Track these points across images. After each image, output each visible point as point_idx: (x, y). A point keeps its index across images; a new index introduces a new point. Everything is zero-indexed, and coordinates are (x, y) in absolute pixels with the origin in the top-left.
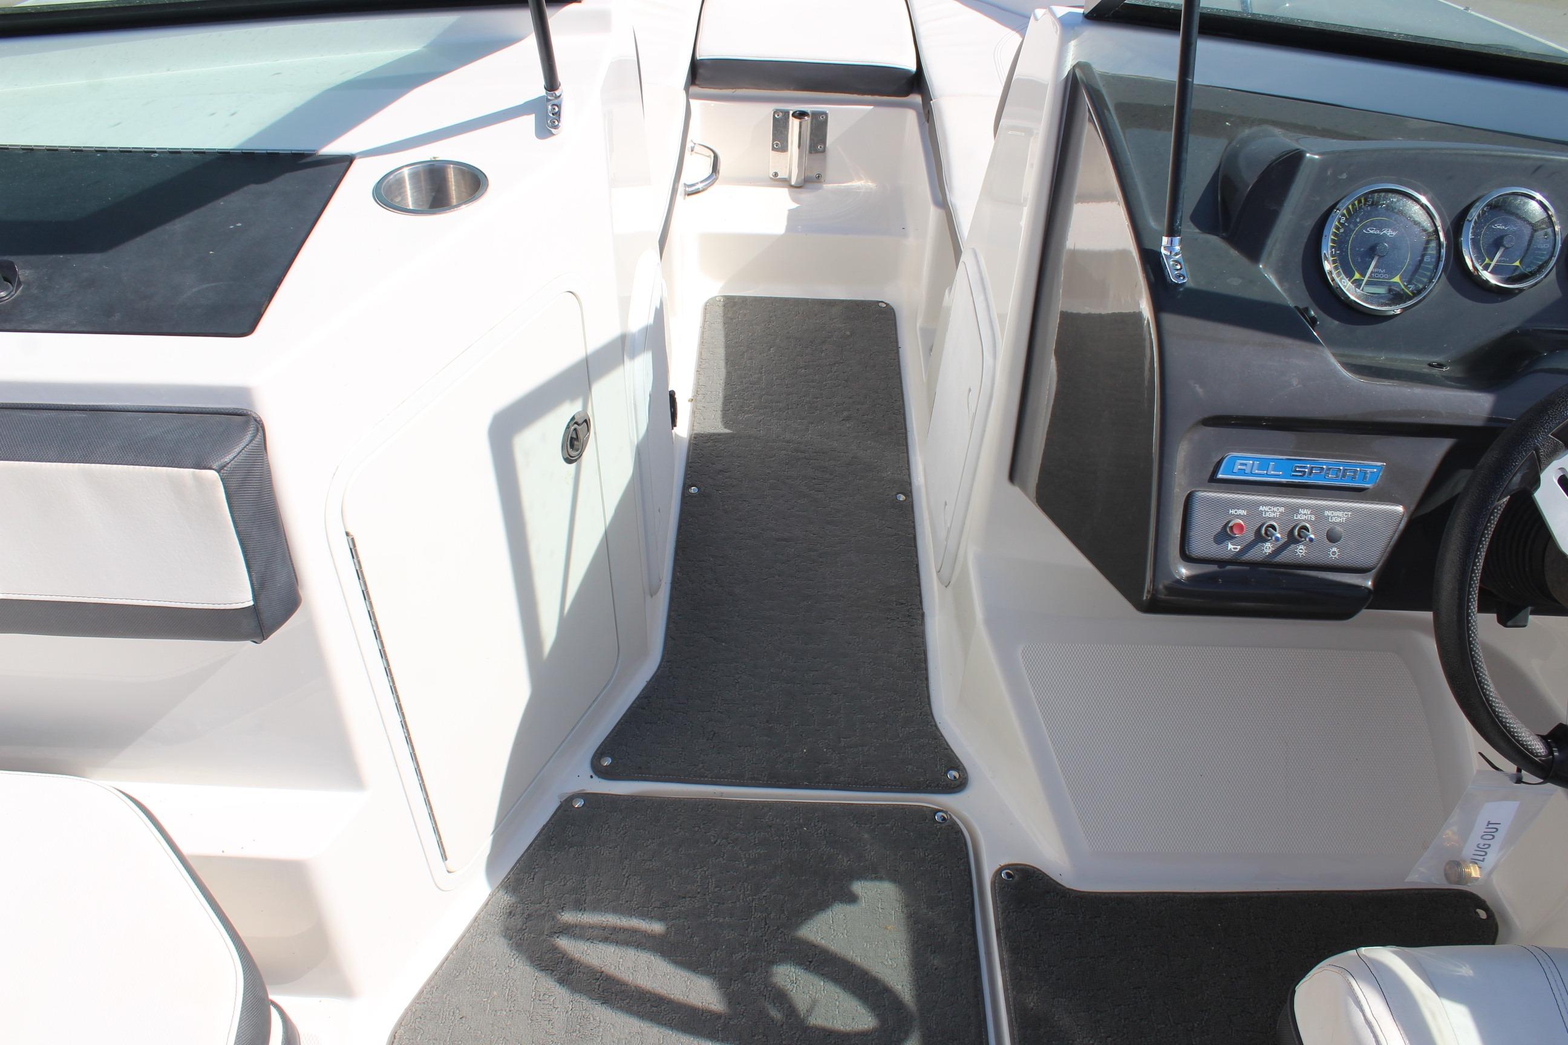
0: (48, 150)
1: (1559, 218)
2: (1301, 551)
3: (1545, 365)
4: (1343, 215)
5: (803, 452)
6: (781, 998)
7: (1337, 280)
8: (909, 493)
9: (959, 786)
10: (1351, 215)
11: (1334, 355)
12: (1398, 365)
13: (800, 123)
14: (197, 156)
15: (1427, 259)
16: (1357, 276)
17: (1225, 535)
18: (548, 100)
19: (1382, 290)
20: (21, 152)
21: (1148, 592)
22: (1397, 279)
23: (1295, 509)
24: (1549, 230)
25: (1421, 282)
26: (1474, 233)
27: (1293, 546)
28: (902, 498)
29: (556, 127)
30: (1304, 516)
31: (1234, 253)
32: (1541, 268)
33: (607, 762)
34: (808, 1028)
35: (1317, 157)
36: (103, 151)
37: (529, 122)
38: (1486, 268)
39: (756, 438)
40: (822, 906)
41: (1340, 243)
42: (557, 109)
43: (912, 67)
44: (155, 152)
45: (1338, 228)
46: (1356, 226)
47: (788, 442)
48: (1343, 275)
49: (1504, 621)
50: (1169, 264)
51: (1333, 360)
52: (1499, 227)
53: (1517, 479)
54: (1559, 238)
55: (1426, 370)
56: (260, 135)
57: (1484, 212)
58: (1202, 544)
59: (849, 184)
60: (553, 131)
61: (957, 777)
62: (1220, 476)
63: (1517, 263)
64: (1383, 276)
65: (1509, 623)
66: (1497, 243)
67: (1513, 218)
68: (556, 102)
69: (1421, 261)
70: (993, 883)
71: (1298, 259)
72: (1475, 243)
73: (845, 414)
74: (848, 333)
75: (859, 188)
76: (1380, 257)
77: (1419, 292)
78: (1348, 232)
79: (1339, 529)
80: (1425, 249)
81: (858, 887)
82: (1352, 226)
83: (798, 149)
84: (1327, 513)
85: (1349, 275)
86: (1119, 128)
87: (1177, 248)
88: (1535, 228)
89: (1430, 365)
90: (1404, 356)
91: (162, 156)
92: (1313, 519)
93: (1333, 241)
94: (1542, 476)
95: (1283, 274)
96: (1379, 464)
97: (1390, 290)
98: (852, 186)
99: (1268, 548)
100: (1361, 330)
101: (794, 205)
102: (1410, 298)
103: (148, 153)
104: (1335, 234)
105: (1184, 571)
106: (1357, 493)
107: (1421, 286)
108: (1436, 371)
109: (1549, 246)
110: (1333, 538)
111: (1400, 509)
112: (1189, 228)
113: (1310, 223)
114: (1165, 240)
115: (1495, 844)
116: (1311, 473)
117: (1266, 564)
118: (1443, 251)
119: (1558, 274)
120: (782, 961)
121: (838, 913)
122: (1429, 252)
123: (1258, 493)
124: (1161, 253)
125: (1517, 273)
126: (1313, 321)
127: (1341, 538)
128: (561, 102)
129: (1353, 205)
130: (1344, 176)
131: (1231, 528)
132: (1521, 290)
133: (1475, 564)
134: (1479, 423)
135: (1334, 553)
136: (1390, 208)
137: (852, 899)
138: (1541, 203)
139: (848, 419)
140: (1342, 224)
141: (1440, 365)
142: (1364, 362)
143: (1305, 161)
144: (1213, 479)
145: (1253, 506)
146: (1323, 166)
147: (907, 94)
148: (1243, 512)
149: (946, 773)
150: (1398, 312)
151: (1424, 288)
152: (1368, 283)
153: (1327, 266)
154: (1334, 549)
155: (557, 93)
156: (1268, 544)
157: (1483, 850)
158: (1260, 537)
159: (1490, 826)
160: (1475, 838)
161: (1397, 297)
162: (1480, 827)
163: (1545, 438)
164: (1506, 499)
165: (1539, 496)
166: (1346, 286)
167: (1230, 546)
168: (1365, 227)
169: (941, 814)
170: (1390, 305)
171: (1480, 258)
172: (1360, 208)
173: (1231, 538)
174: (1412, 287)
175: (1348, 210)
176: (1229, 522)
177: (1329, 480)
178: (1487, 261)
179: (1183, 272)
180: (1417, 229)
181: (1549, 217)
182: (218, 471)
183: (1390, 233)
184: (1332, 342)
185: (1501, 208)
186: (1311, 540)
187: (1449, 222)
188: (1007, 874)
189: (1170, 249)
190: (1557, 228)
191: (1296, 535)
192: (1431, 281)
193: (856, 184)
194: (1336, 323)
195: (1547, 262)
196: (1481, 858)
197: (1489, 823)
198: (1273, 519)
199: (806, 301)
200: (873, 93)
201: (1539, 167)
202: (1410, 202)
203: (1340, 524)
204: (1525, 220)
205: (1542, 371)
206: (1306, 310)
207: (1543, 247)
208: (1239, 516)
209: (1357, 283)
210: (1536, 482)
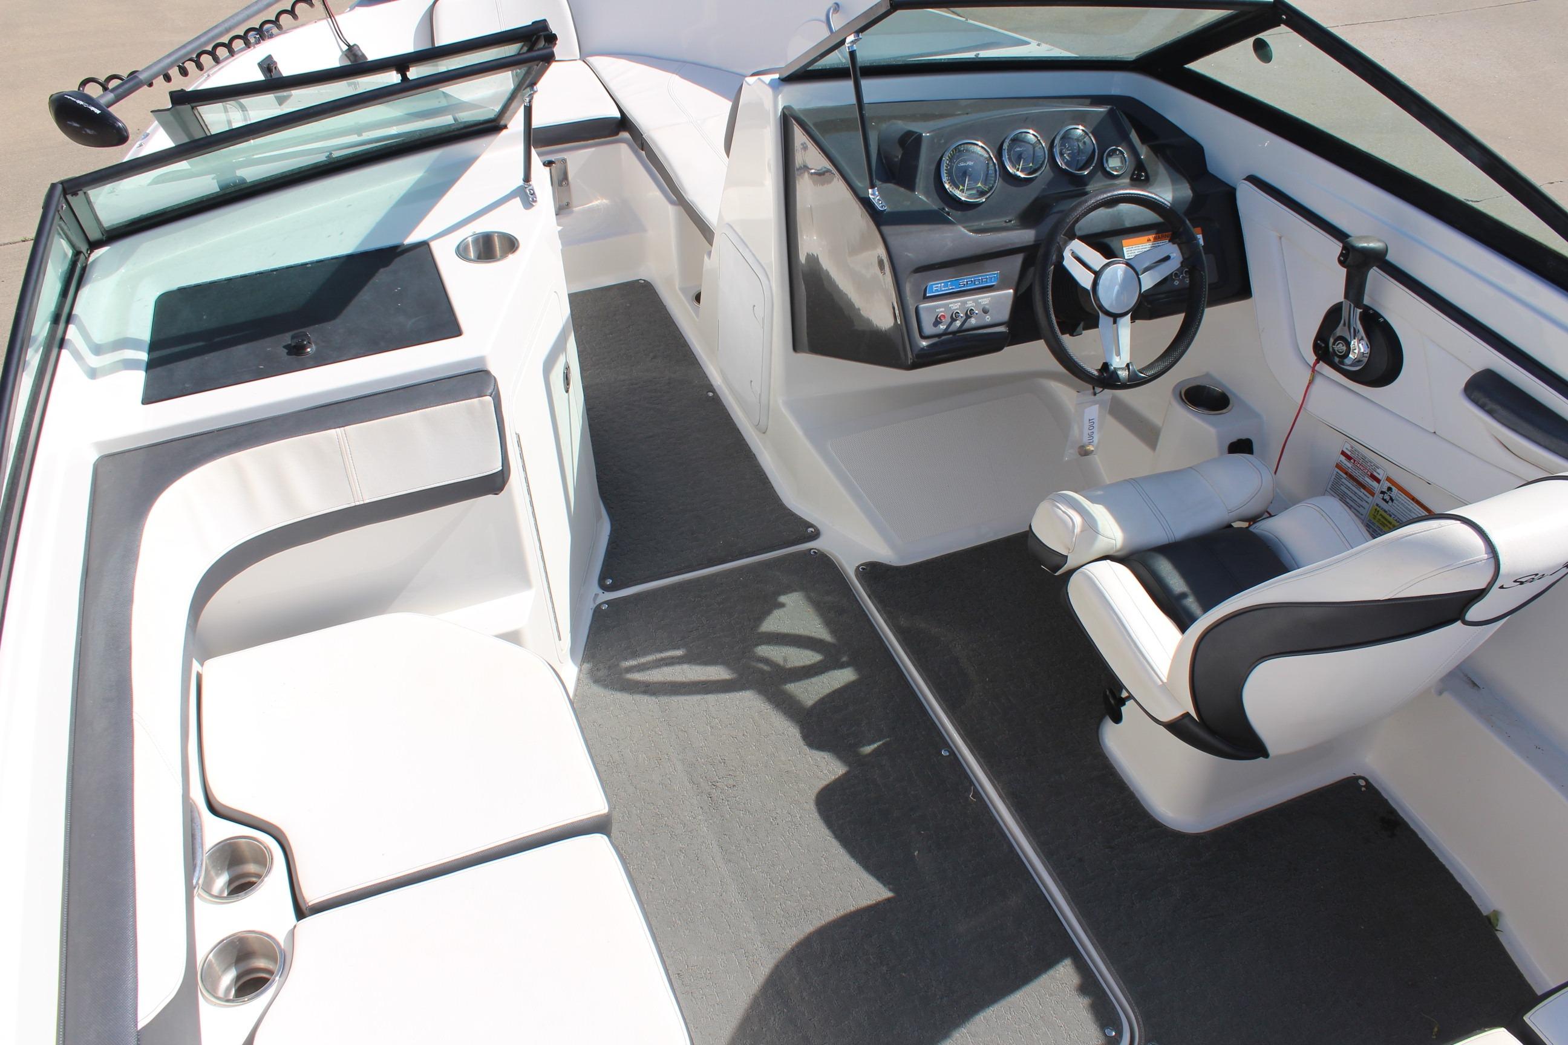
0: (241, 277)
1: (1043, 140)
2: (973, 321)
3: (1055, 210)
4: (947, 160)
5: (636, 384)
6: (766, 661)
7: (953, 191)
8: (713, 391)
9: (816, 535)
10: (951, 159)
11: (964, 227)
12: (992, 225)
13: (550, 170)
14: (334, 261)
15: (990, 172)
16: (961, 187)
17: (937, 323)
18: (526, 188)
19: (974, 192)
20: (226, 282)
21: (911, 359)
22: (979, 185)
23: (965, 303)
24: (1040, 146)
25: (990, 184)
26: (1008, 155)
27: (969, 320)
28: (711, 394)
29: (536, 201)
30: (970, 305)
31: (902, 190)
32: (1042, 165)
33: (609, 582)
34: (787, 669)
35: (928, 134)
36: (261, 273)
37: (517, 202)
38: (1018, 170)
39: (601, 384)
40: (768, 612)
41: (949, 174)
42: (532, 192)
43: (617, 114)
44: (308, 264)
45: (947, 167)
46: (954, 163)
47: (624, 381)
48: (955, 189)
49: (1072, 335)
50: (875, 202)
51: (963, 229)
52: (1018, 149)
53: (1054, 257)
54: (1045, 149)
55: (1004, 225)
56: (362, 243)
57: (1010, 144)
58: (929, 329)
59: (591, 204)
60: (534, 204)
61: (813, 530)
62: (927, 295)
63: (1031, 165)
64: (973, 185)
65: (1075, 334)
66: (1019, 157)
67: (1023, 144)
68: (530, 188)
69: (988, 174)
70: (857, 576)
71: (933, 186)
72: (1010, 159)
73: (651, 355)
74: (628, 305)
75: (597, 205)
76: (969, 176)
77: (991, 189)
78: (952, 167)
79: (987, 307)
80: (988, 168)
81: (782, 599)
82: (953, 164)
83: (551, 187)
84: (980, 301)
85: (958, 188)
86: (820, 136)
87: (877, 193)
88: (1034, 146)
89: (1006, 222)
90: (992, 221)
91: (314, 265)
92: (974, 304)
93: (946, 173)
94: (1064, 254)
95: (927, 194)
96: (996, 272)
97: (978, 191)
98: (593, 205)
99: (958, 323)
100: (970, 213)
101: (560, 228)
102: (987, 192)
103: (304, 265)
104: (946, 170)
105: (924, 343)
106: (989, 288)
107: (991, 185)
108: (1009, 224)
109: (1043, 153)
110: (985, 311)
111: (1011, 291)
112: (878, 183)
113: (933, 167)
114: (870, 191)
115: (1095, 430)
116: (967, 284)
117: (960, 330)
118: (997, 167)
119: (1050, 166)
120: (758, 645)
121: (777, 613)
122: (990, 168)
123: (946, 299)
124: (869, 198)
125: (1032, 169)
126: (948, 213)
127: (989, 311)
128: (533, 187)
129: (951, 154)
130: (943, 141)
131: (940, 318)
132: (1036, 177)
133: (1048, 298)
134: (1032, 243)
135: (988, 319)
136: (967, 150)
137: (782, 605)
138: (1033, 135)
139: (655, 357)
140: (948, 164)
141: (1010, 221)
142: (975, 228)
143: (923, 139)
144: (926, 298)
145: (946, 306)
146: (932, 138)
147: (617, 134)
148: (943, 309)
149: (806, 530)
150: (984, 200)
151: (993, 186)
152: (967, 190)
153: (947, 186)
154: (988, 317)
155: (530, 183)
156: (958, 322)
157: (1091, 436)
158: (953, 320)
159: (1091, 421)
160: (1086, 431)
161: (982, 193)
162: (1087, 424)
163: (1061, 237)
164: (1052, 267)
165: (1065, 263)
166: (957, 193)
167: (941, 327)
168: (959, 163)
169: (812, 551)
170: (980, 198)
171: (1014, 166)
172: (954, 155)
173: (940, 323)
174: (987, 187)
175: (949, 157)
176: (937, 316)
177: (977, 284)
178: (1017, 167)
179: (883, 204)
180: (982, 159)
181: (1039, 140)
182: (491, 396)
183: (970, 163)
184: (960, 222)
185: (1016, 140)
186: (977, 314)
187: (995, 152)
188: (862, 568)
189: (874, 195)
190: (1044, 145)
191: (969, 314)
192: (995, 182)
193: (596, 203)
194: (959, 212)
195: (1044, 162)
196: (1091, 441)
197: (1090, 420)
198: (957, 309)
199: (589, 291)
200: (593, 138)
201: (1027, 118)
202: (975, 147)
203: (986, 304)
204: (1029, 143)
205: (1055, 213)
206: (944, 209)
207: (1040, 154)
208: (941, 312)
209: (962, 191)
210: (1062, 258)
